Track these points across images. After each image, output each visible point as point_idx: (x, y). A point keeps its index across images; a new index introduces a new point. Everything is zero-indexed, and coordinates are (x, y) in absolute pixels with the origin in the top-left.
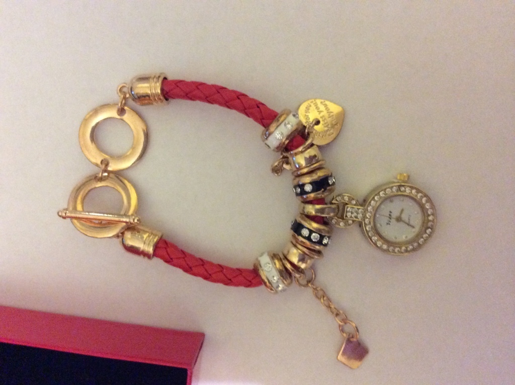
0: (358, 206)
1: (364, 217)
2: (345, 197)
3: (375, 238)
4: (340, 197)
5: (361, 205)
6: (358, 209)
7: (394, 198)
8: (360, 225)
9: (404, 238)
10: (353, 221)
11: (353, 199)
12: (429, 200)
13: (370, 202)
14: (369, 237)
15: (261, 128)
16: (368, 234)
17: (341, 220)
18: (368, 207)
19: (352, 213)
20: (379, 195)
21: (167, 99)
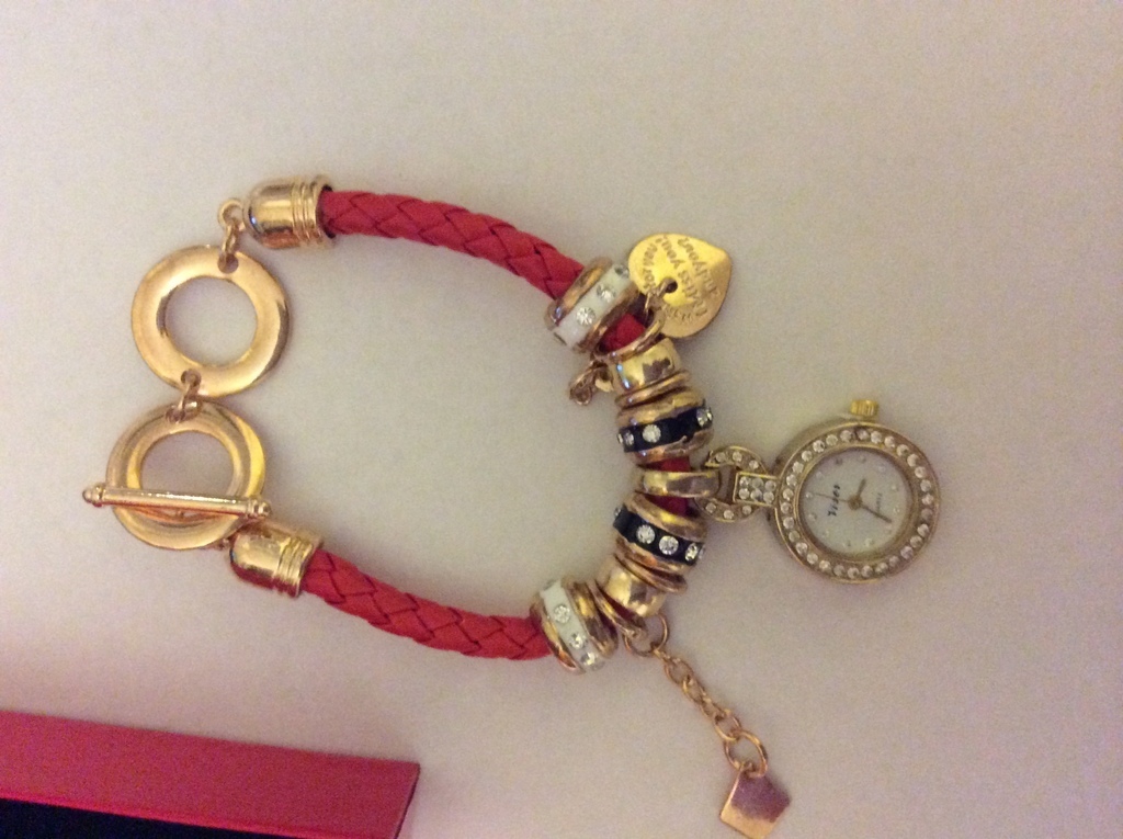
0: (763, 473)
1: (778, 498)
2: (735, 454)
3: (802, 546)
4: (723, 454)
5: (771, 472)
6: (765, 480)
7: (842, 456)
8: (769, 515)
9: (868, 545)
10: (754, 508)
11: (753, 459)
12: (923, 460)
13: (791, 466)
14: (789, 542)
15: (543, 300)
16: (787, 537)
17: (726, 505)
18: (785, 476)
19: (750, 490)
20: (811, 449)
21: (331, 236)
